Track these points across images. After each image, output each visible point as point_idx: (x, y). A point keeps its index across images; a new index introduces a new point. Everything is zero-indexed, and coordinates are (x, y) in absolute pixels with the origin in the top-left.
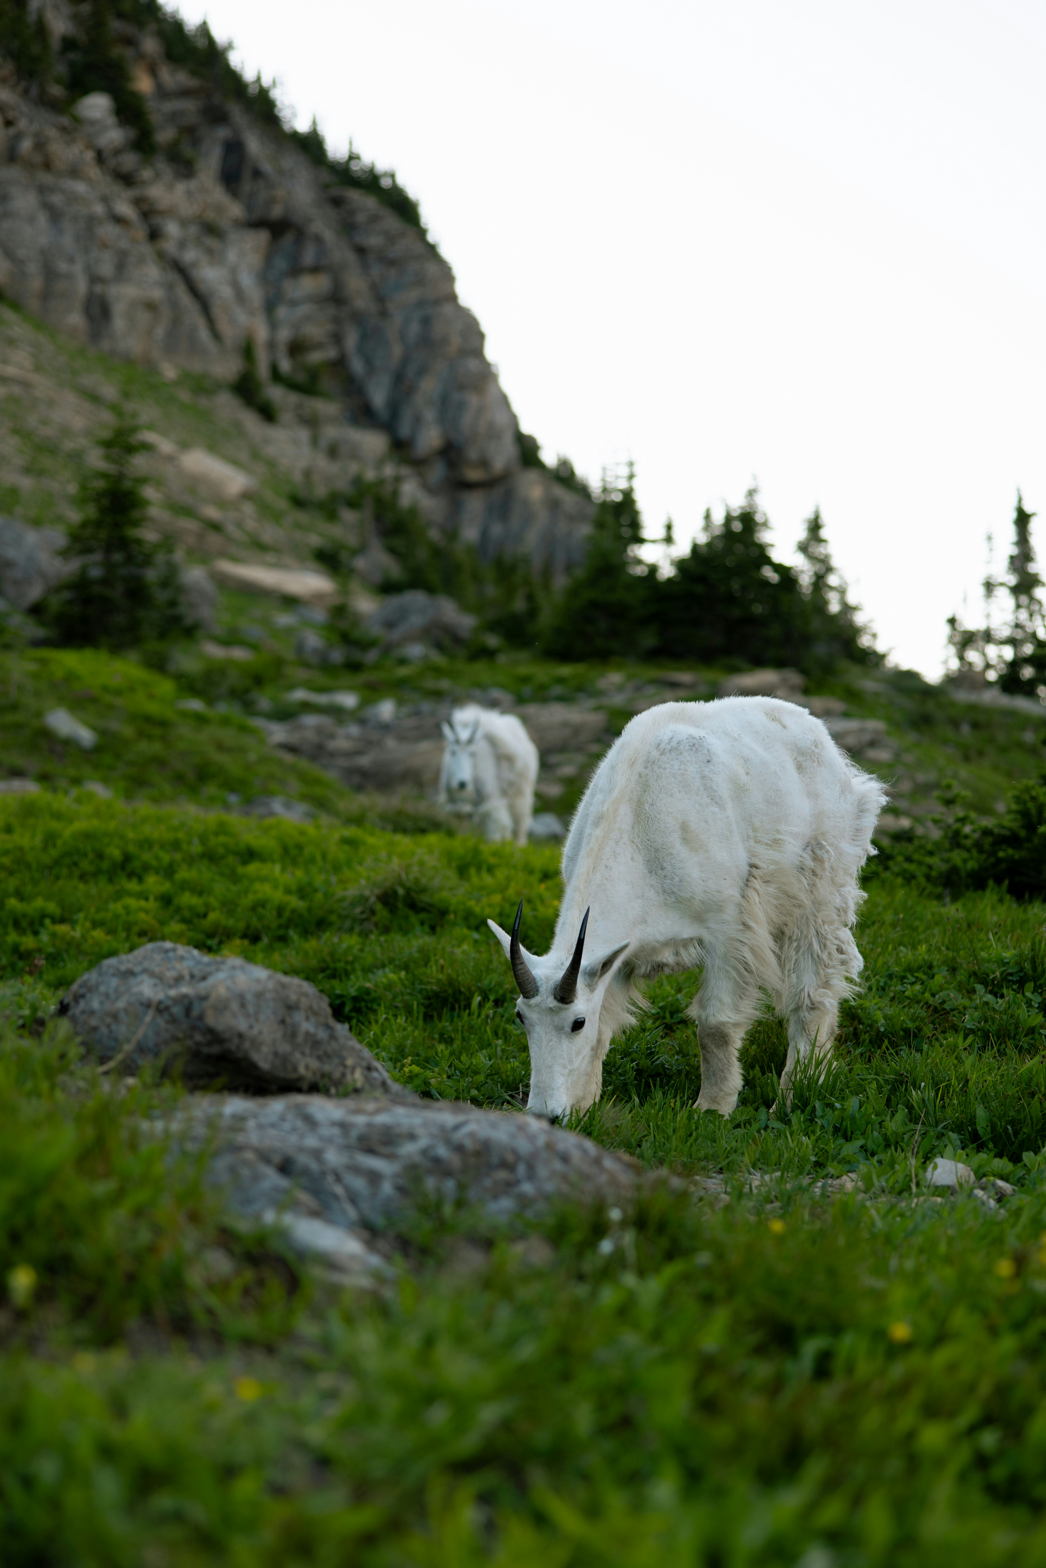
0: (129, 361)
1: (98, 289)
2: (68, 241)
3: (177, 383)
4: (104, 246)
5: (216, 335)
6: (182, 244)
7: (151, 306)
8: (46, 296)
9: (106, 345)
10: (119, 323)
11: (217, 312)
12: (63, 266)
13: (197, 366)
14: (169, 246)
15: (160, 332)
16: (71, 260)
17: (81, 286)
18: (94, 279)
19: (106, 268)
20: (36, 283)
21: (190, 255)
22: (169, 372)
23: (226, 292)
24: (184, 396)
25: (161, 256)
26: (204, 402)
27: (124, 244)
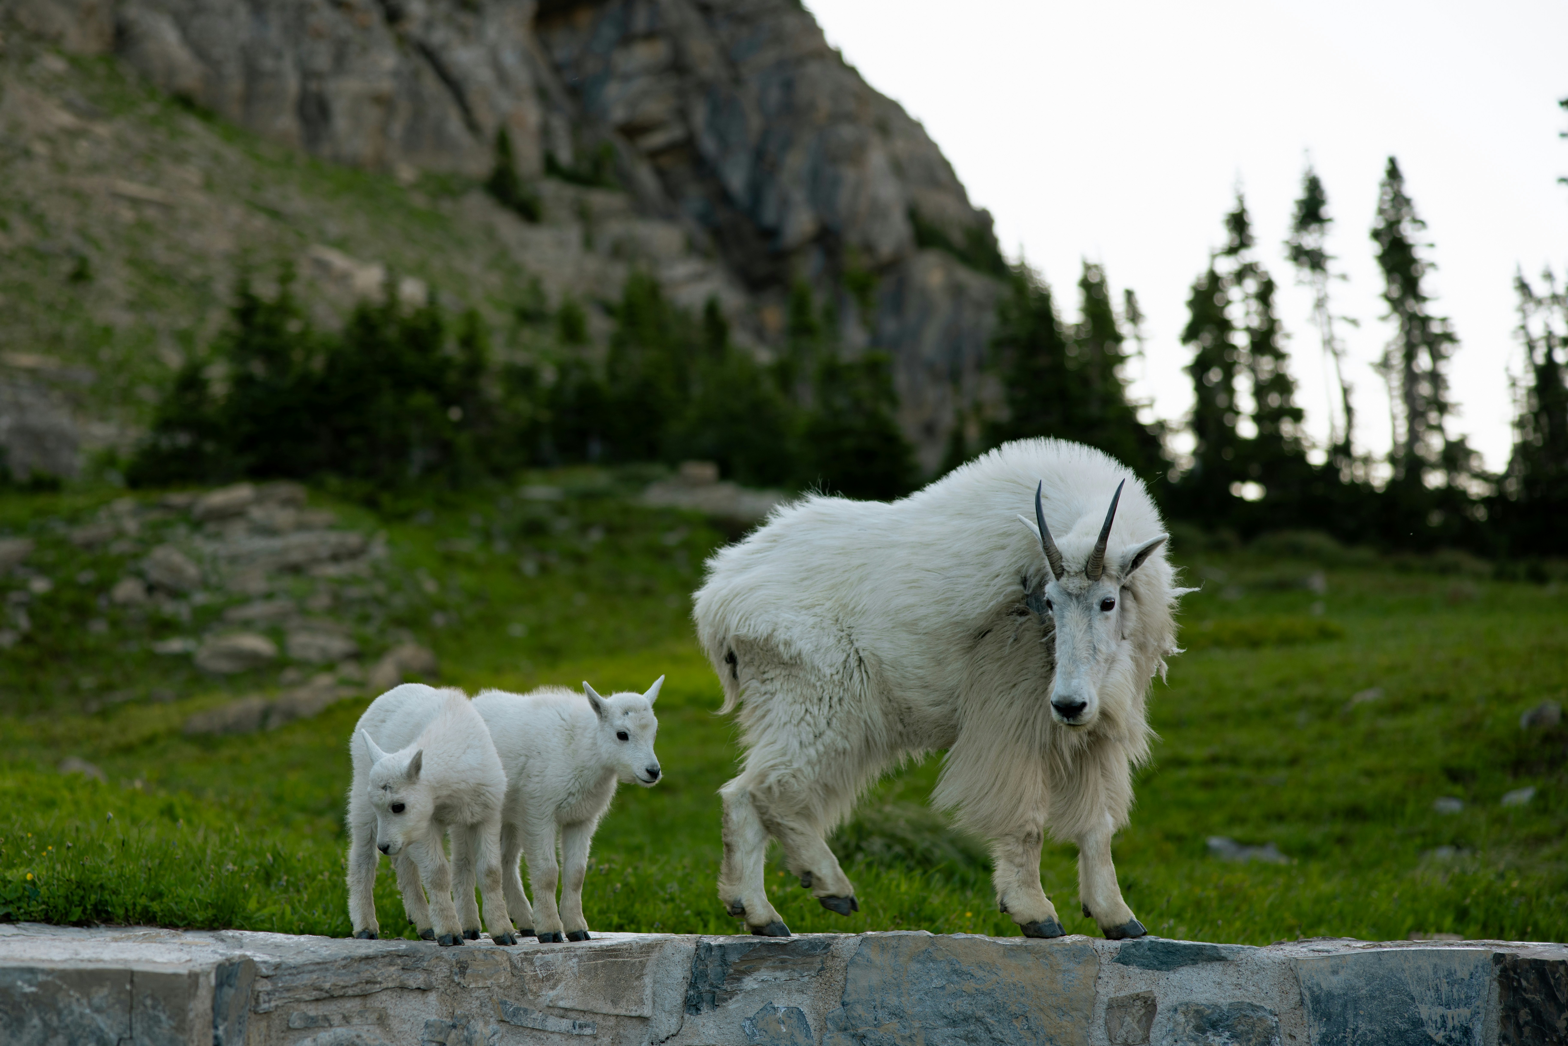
0: (355, 166)
1: (313, 86)
2: (274, 34)
3: (415, 186)
4: (318, 35)
5: (472, 126)
6: (429, 24)
7: (383, 101)
8: (249, 99)
9: (326, 150)
10: (341, 123)
11: (474, 98)
12: (267, 63)
13: (444, 164)
14: (413, 28)
15: (397, 128)
16: (278, 55)
17: (292, 85)
18: (307, 74)
19: (322, 60)
20: (235, 86)
21: (438, 36)
22: (406, 173)
23: (484, 75)
24: (419, 201)
25: (402, 40)
26: (446, 206)
27: (345, 30)
